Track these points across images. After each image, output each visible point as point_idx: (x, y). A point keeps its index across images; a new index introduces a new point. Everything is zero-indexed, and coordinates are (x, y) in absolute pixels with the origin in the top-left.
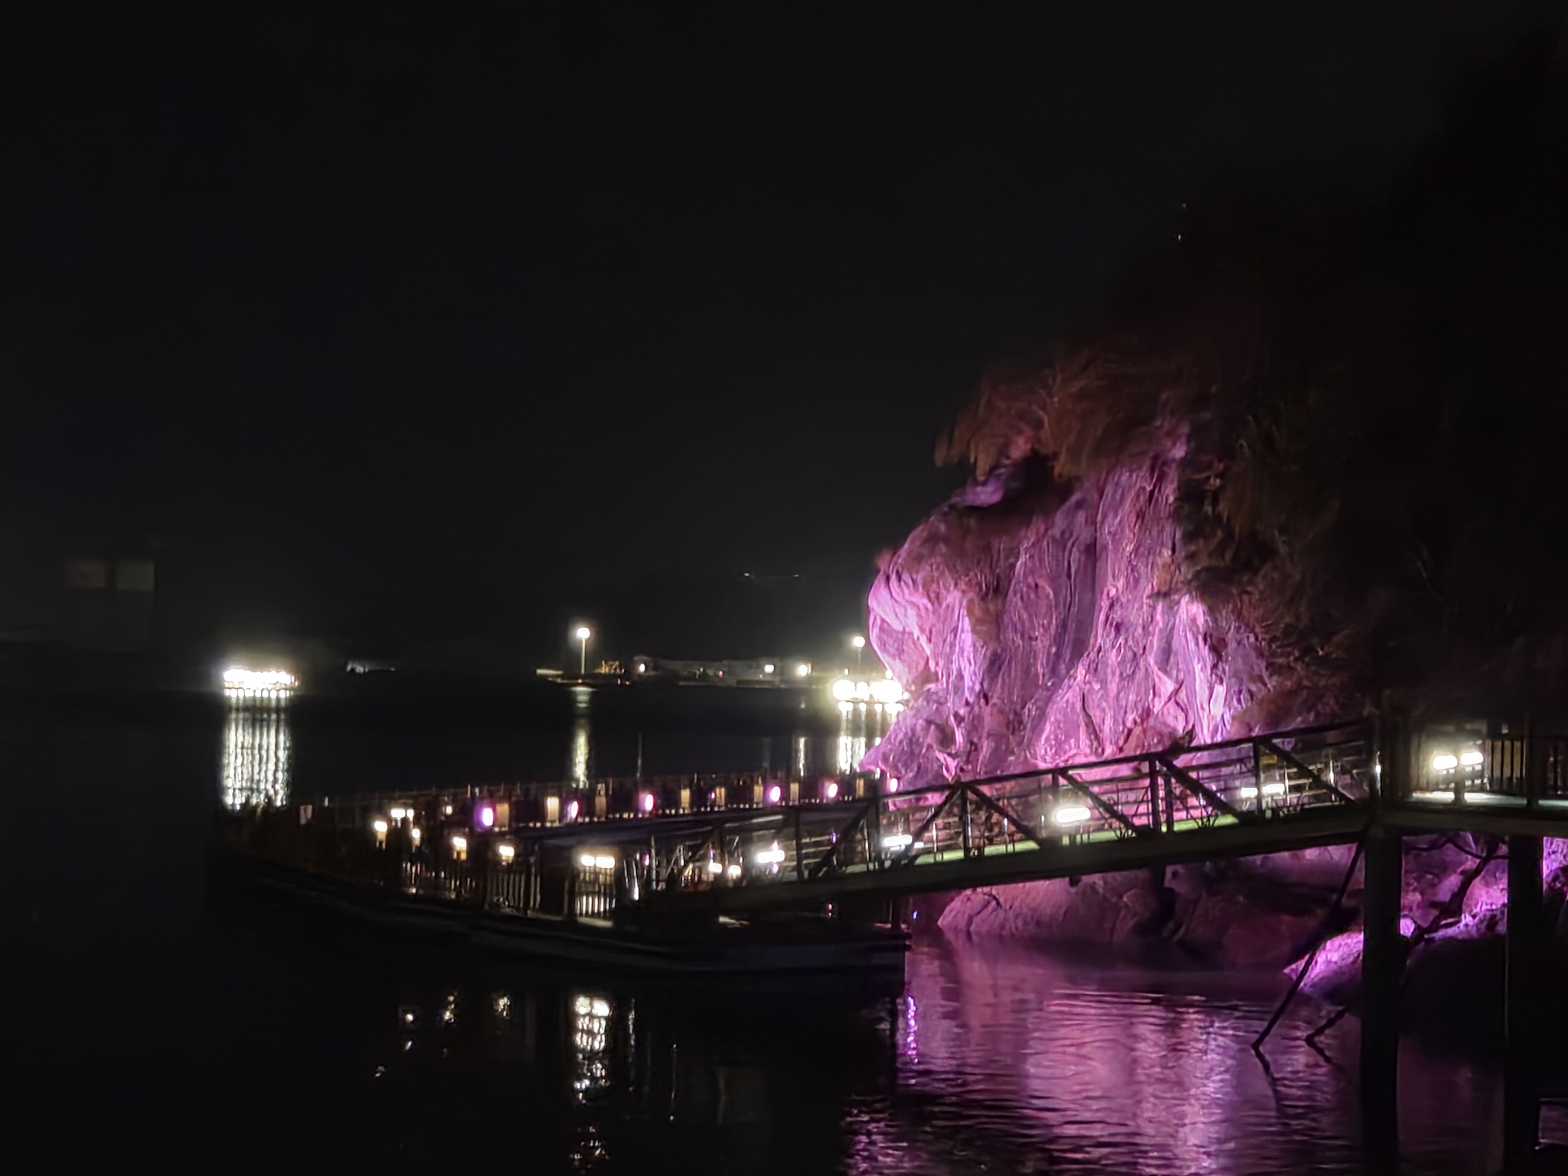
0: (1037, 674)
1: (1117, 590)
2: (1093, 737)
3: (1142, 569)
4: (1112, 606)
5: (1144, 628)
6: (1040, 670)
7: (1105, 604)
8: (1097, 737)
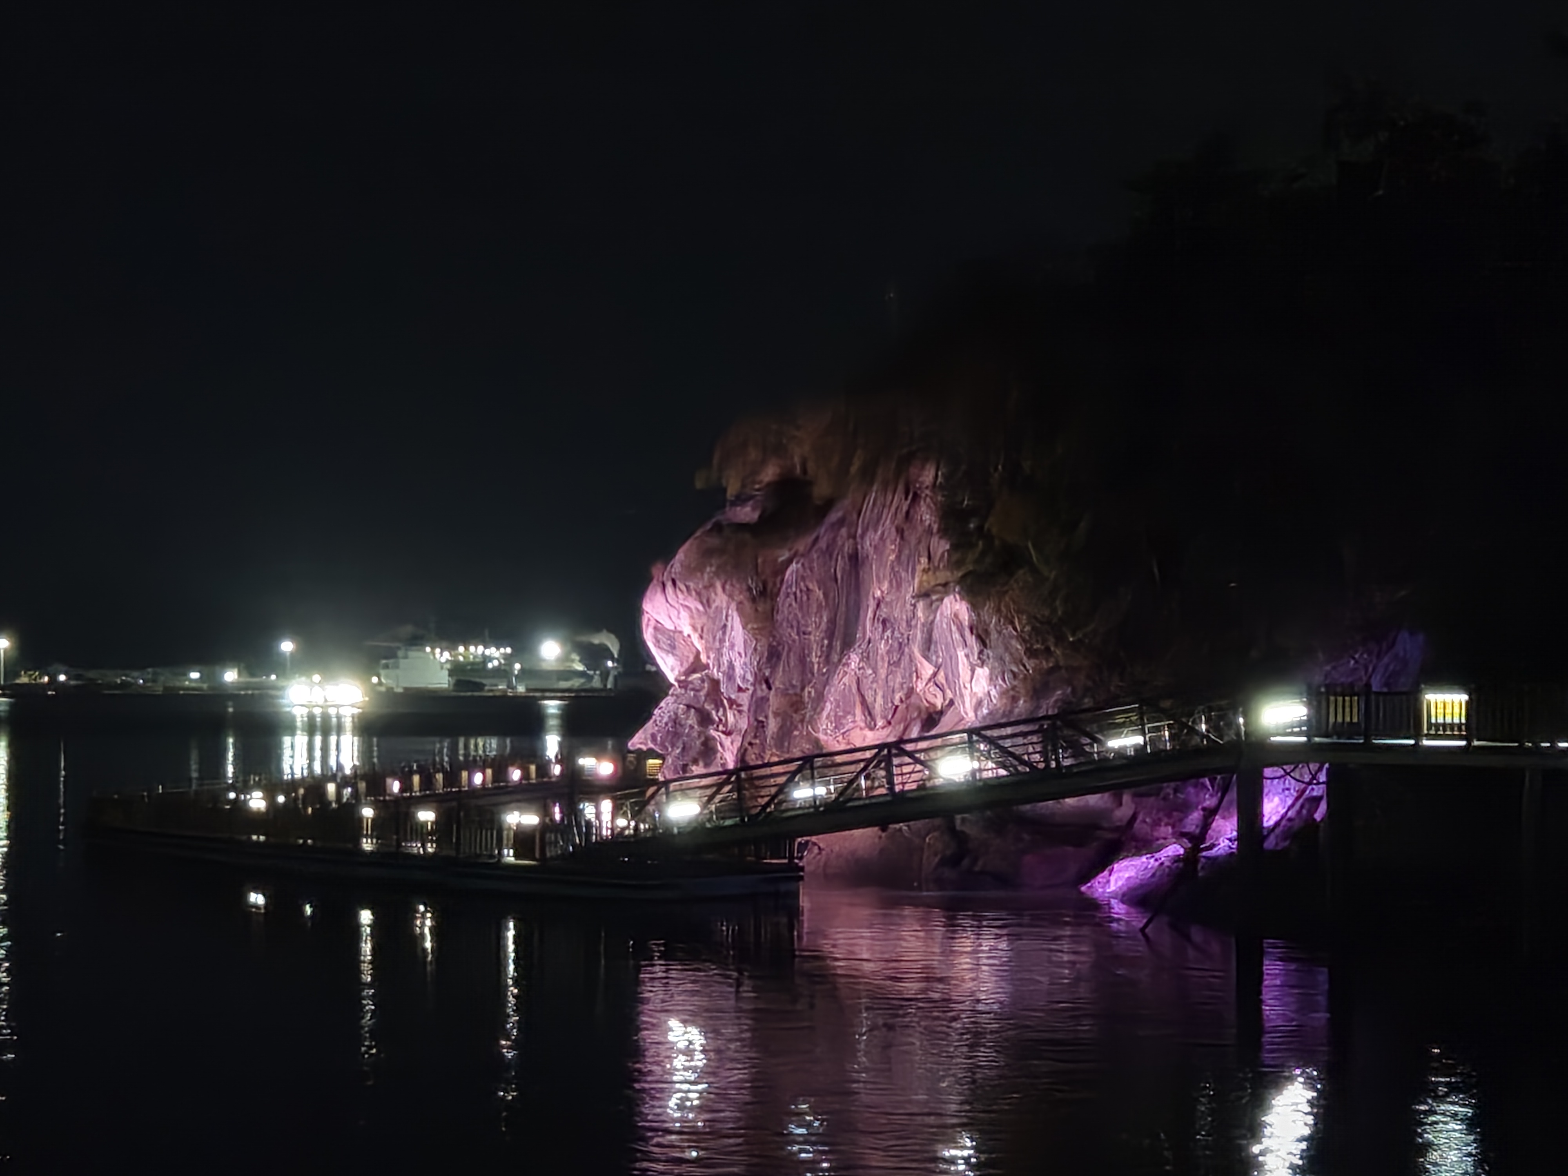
0: (813, 663)
1: (882, 592)
2: (866, 714)
3: (903, 574)
4: (878, 605)
5: (907, 622)
6: (815, 660)
7: (872, 604)
8: (870, 714)
